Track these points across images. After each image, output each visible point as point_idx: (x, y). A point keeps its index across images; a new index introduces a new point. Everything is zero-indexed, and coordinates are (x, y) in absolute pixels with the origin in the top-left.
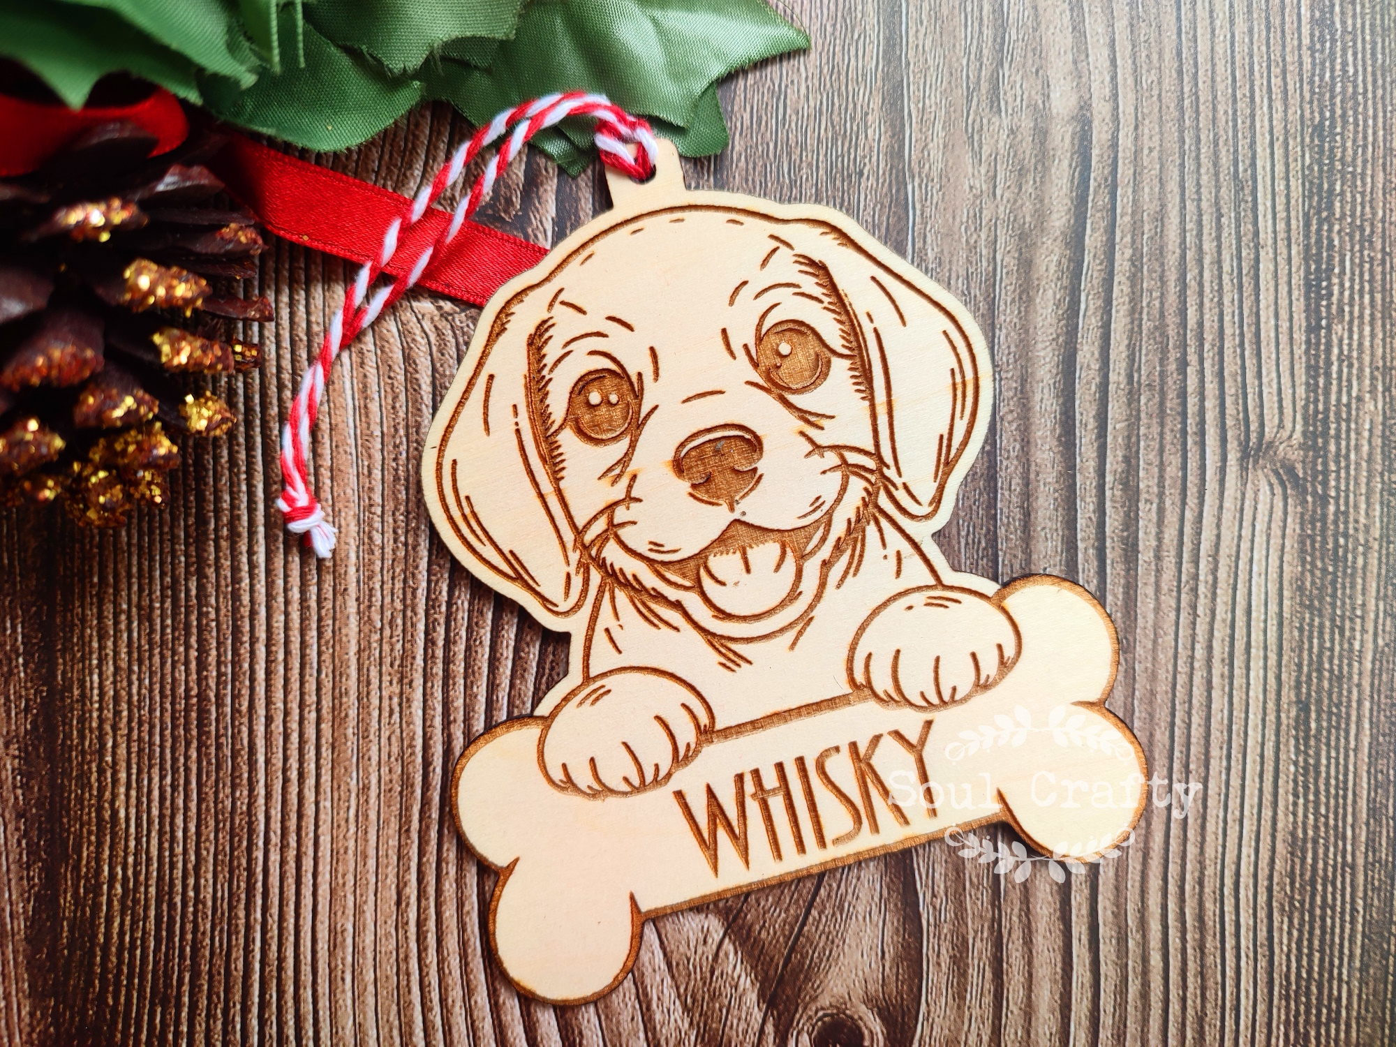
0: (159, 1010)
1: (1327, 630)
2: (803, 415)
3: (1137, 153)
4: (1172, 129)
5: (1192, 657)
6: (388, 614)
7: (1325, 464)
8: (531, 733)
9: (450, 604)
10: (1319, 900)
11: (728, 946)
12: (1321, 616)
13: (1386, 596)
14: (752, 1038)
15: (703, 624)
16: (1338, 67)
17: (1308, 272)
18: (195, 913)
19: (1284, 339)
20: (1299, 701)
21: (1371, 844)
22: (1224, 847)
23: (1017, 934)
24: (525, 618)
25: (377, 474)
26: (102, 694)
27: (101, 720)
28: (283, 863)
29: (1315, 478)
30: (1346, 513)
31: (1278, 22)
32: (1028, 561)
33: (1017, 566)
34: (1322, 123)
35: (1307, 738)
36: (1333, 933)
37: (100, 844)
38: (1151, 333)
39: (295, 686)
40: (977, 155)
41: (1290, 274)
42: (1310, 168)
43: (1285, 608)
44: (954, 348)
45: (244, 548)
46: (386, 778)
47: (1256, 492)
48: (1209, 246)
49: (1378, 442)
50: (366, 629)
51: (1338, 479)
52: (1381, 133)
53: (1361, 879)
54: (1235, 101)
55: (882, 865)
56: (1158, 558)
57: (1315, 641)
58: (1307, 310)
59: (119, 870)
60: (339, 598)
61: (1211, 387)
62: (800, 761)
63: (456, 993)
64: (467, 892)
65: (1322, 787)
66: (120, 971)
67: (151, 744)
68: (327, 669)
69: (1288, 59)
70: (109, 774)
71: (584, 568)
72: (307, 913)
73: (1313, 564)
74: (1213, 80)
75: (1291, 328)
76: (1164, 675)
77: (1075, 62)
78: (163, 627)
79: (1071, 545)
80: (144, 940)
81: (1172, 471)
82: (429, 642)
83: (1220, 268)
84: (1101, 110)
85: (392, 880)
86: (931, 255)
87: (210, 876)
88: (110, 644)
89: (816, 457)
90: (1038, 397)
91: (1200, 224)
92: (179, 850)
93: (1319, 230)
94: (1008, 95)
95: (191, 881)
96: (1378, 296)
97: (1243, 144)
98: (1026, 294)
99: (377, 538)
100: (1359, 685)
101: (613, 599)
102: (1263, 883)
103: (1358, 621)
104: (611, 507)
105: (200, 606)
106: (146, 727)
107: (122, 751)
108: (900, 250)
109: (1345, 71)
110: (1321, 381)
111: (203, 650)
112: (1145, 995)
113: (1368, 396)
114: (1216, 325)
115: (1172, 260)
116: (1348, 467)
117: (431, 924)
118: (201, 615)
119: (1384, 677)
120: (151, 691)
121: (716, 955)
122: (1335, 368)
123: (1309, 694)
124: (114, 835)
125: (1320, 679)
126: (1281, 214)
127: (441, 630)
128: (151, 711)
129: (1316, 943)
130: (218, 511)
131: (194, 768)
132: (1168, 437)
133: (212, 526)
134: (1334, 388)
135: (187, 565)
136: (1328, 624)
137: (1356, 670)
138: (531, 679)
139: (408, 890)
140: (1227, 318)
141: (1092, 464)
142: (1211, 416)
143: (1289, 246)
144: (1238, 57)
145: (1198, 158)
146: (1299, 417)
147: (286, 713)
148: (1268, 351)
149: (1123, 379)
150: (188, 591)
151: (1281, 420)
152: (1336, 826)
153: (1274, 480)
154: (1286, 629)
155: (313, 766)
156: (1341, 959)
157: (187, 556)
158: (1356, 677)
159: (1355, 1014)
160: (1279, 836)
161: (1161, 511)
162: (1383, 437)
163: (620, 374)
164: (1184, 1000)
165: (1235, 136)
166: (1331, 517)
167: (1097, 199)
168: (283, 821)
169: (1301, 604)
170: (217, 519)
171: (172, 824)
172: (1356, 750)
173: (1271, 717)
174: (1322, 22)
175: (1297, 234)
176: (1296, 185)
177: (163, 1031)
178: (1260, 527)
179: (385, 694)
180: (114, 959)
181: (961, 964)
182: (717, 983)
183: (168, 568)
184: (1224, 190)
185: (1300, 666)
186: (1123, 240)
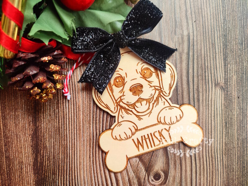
0: (53, 175)
1: (229, 111)
2: (149, 82)
3: (197, 40)
4: (202, 36)
5: (209, 116)
6: (87, 114)
7: (228, 86)
8: (110, 131)
9: (96, 112)
10: (230, 153)
11: (140, 162)
12: (228, 109)
13: (238, 106)
14: (144, 176)
15: (135, 114)
17: (224, 57)
18: (59, 160)
19: (220, 67)
20: (225, 122)
21: (238, 144)
22: (215, 145)
23: (184, 159)
26: (44, 127)
27: (44, 131)
28: (72, 152)
29: (226, 88)
30: (231, 93)
31: (218, 20)
32: (183, 102)
33: (181, 103)
34: (225, 34)
35: (227, 128)
36: (232, 158)
37: (44, 150)
38: (200, 67)
39: (73, 125)
40: (173, 42)
41: (221, 57)
42: (224, 41)
43: (223, 108)
44: (171, 71)
45: (65, 105)
46: (87, 139)
47: (217, 90)
48: (208, 54)
49: (236, 82)
50: (83, 116)
51: (230, 88)
52: (234, 35)
53: (236, 149)
54: (212, 32)
55: (163, 149)
56: (203, 101)
57: (227, 113)
58: (224, 63)
59: (47, 154)
60: (79, 112)
61: (210, 75)
62: (151, 134)
63: (99, 171)
64: (100, 156)
65: (230, 135)
66: (47, 170)
67: (51, 135)
68: (78, 122)
69: (220, 25)
70: (45, 139)
71: (117, 106)
72: (76, 159)
73: (226, 101)
74: (208, 29)
75: (221, 66)
76: (204, 119)
77: (187, 27)
79: (189, 100)
80: (51, 165)
81: (204, 88)
82: (93, 118)
83: (210, 57)
84: (191, 34)
85: (88, 154)
87: (61, 154)
88: (45, 120)
89: (151, 88)
90: (183, 78)
91: (207, 51)
92: (56, 151)
93: (225, 51)
94: (177, 32)
95: (58, 155)
96: (235, 60)
97: (213, 38)
98: (181, 62)
99: (85, 102)
100: (234, 120)
101: (122, 110)
102: (221, 150)
103: (234, 110)
104: (121, 97)
105: (58, 114)
106: (51, 132)
107: (47, 136)
109: (228, 26)
110: (227, 73)
111: (59, 120)
112: (204, 168)
113: (234, 76)
114: (210, 65)
115: (203, 56)
116: (231, 86)
117: (95, 161)
118: (58, 115)
119: (238, 118)
120: (51, 127)
121: (138, 164)
122: (229, 71)
123: (227, 121)
124: (46, 149)
125: (228, 119)
126: (219, 49)
127: (95, 116)
128: (51, 130)
129: (230, 159)
131: (58, 138)
132: (203, 83)
133: (60, 101)
134: (229, 74)
135: (56, 107)
138: (109, 123)
139: (91, 155)
140: (212, 65)
141: (192, 87)
142: (210, 79)
144: (212, 25)
146: (223, 79)
147: (72, 129)
148: (218, 69)
149: (196, 74)
150: (56, 111)
151: (221, 79)
152: (232, 141)
153: (220, 89)
154: (223, 111)
155: (76, 137)
156: (234, 162)
158: (234, 118)
159: (236, 170)
160: (223, 143)
161: (203, 94)
162: (237, 81)
163: (121, 77)
164: (210, 169)
165: (212, 37)
166: (229, 94)
167: (191, 47)
168: (72, 146)
169: (225, 107)
171: (55, 147)
172: (235, 130)
173: (221, 125)
174: (224, 19)
175: (222, 52)
176: (221, 44)
177: (54, 179)
178: (218, 96)
179: (87, 126)
180: (46, 168)
181: (175, 164)
182: (138, 168)
183: (53, 108)
184: (210, 45)
185: (225, 117)
186: (195, 53)
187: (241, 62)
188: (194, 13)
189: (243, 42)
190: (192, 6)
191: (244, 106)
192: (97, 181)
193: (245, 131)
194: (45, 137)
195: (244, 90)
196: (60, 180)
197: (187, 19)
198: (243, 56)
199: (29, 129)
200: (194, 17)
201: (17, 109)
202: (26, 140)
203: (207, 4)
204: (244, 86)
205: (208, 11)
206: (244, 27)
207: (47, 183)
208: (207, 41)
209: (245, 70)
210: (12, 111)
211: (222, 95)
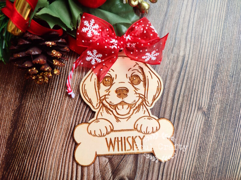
0: (24, 154)
1: (206, 137)
2: (135, 88)
3: (191, 63)
4: (196, 61)
5: (185, 136)
6: (71, 104)
7: (210, 113)
8: (87, 125)
9: (80, 105)
10: (197, 177)
11: (108, 163)
12: (205, 134)
13: (215, 134)
14: (109, 178)
15: (115, 114)
16: (222, 57)
17: (212, 85)
18: (33, 141)
20: (200, 146)
21: (207, 170)
22: (185, 166)
23: (151, 171)
24: (90, 109)
25: (74, 84)
26: (28, 106)
27: (27, 110)
28: (47, 136)
29: (208, 114)
30: (212, 120)
31: (215, 49)
32: (164, 117)
33: (162, 116)
34: (218, 64)
35: (200, 152)
37: (22, 128)
38: (188, 88)
39: (55, 111)
40: (168, 58)
41: (210, 84)
42: (215, 70)
43: (200, 132)
44: (158, 83)
45: (53, 90)
46: (65, 127)
47: (199, 114)
48: (199, 78)
50: (67, 105)
51: (211, 115)
52: (227, 67)
53: (204, 175)
54: (206, 59)
55: (134, 156)
56: (183, 121)
57: (204, 138)
58: (211, 90)
59: (23, 132)
60: (65, 100)
61: (195, 98)
62: (125, 137)
63: (67, 161)
64: (73, 147)
65: (201, 160)
66: (20, 147)
67: (33, 115)
68: (61, 110)
69: (215, 54)
71: (100, 103)
72: (49, 144)
73: (205, 126)
74: (204, 55)
75: (208, 92)
76: (180, 138)
77: (184, 49)
78: (39, 99)
79: (170, 116)
80: (24, 143)
81: (187, 109)
82: (76, 109)
83: (200, 81)
84: (187, 56)
85: (62, 143)
86: (159, 71)
87: (36, 136)
88: (31, 99)
89: (136, 94)
90: (170, 94)
91: (198, 75)
92: (33, 131)
93: (215, 79)
94: (174, 51)
95: (33, 136)
96: (222, 90)
97: (206, 65)
98: (171, 79)
100: (209, 146)
101: (103, 108)
102: (189, 172)
103: (211, 137)
104: (105, 95)
106: (33, 112)
107: (29, 115)
108: (154, 69)
110: (211, 100)
111: (44, 103)
113: (218, 104)
114: (197, 89)
115: (193, 79)
116: (213, 114)
117: (66, 150)
118: (45, 98)
119: (213, 146)
120: (35, 107)
121: (106, 165)
122: (214, 99)
123: (201, 146)
124: (24, 127)
125: (203, 144)
126: (210, 76)
127: (78, 108)
128: (34, 110)
130: (51, 84)
131: (38, 120)
132: (188, 104)
134: (213, 102)
135: (45, 91)
136: (206, 136)
137: (209, 144)
138: (89, 118)
139: (64, 145)
140: (199, 89)
141: (176, 105)
142: (194, 102)
143: (210, 80)
144: (208, 53)
145: (199, 65)
146: (207, 105)
147: (53, 115)
148: (204, 94)
149: (183, 94)
150: (44, 95)
151: (204, 105)
152: (202, 167)
153: (202, 113)
154: (200, 135)
155: (55, 123)
157: (45, 90)
158: (209, 145)
160: (193, 166)
161: (185, 114)
162: (219, 110)
163: (111, 77)
166: (209, 120)
167: (184, 68)
168: (49, 130)
169: (203, 132)
170: (50, 85)
171: (33, 127)
172: (207, 156)
173: (195, 148)
174: (221, 50)
175: (212, 79)
176: (213, 72)
177: (23, 157)
178: (199, 119)
179: (68, 115)
180: (19, 145)
181: (142, 174)
182: (106, 169)
183: (42, 91)
184: (202, 71)
185: (201, 141)
186: (186, 75)
187: (228, 93)
188: (194, 38)
189: (234, 75)
190: (194, 31)
191: (222, 136)
192: (63, 171)
193: (217, 160)
194: (26, 116)
195: (225, 120)
196: (29, 160)
197: (186, 41)
198: (231, 89)
199: (14, 104)
200: (193, 42)
201: (8, 83)
202: (8, 113)
203: (207, 33)
204: (225, 117)
205: (207, 39)
206: (237, 62)
207: (16, 160)
208: (200, 66)
209: (229, 102)
210: (3, 83)
211: (202, 119)
